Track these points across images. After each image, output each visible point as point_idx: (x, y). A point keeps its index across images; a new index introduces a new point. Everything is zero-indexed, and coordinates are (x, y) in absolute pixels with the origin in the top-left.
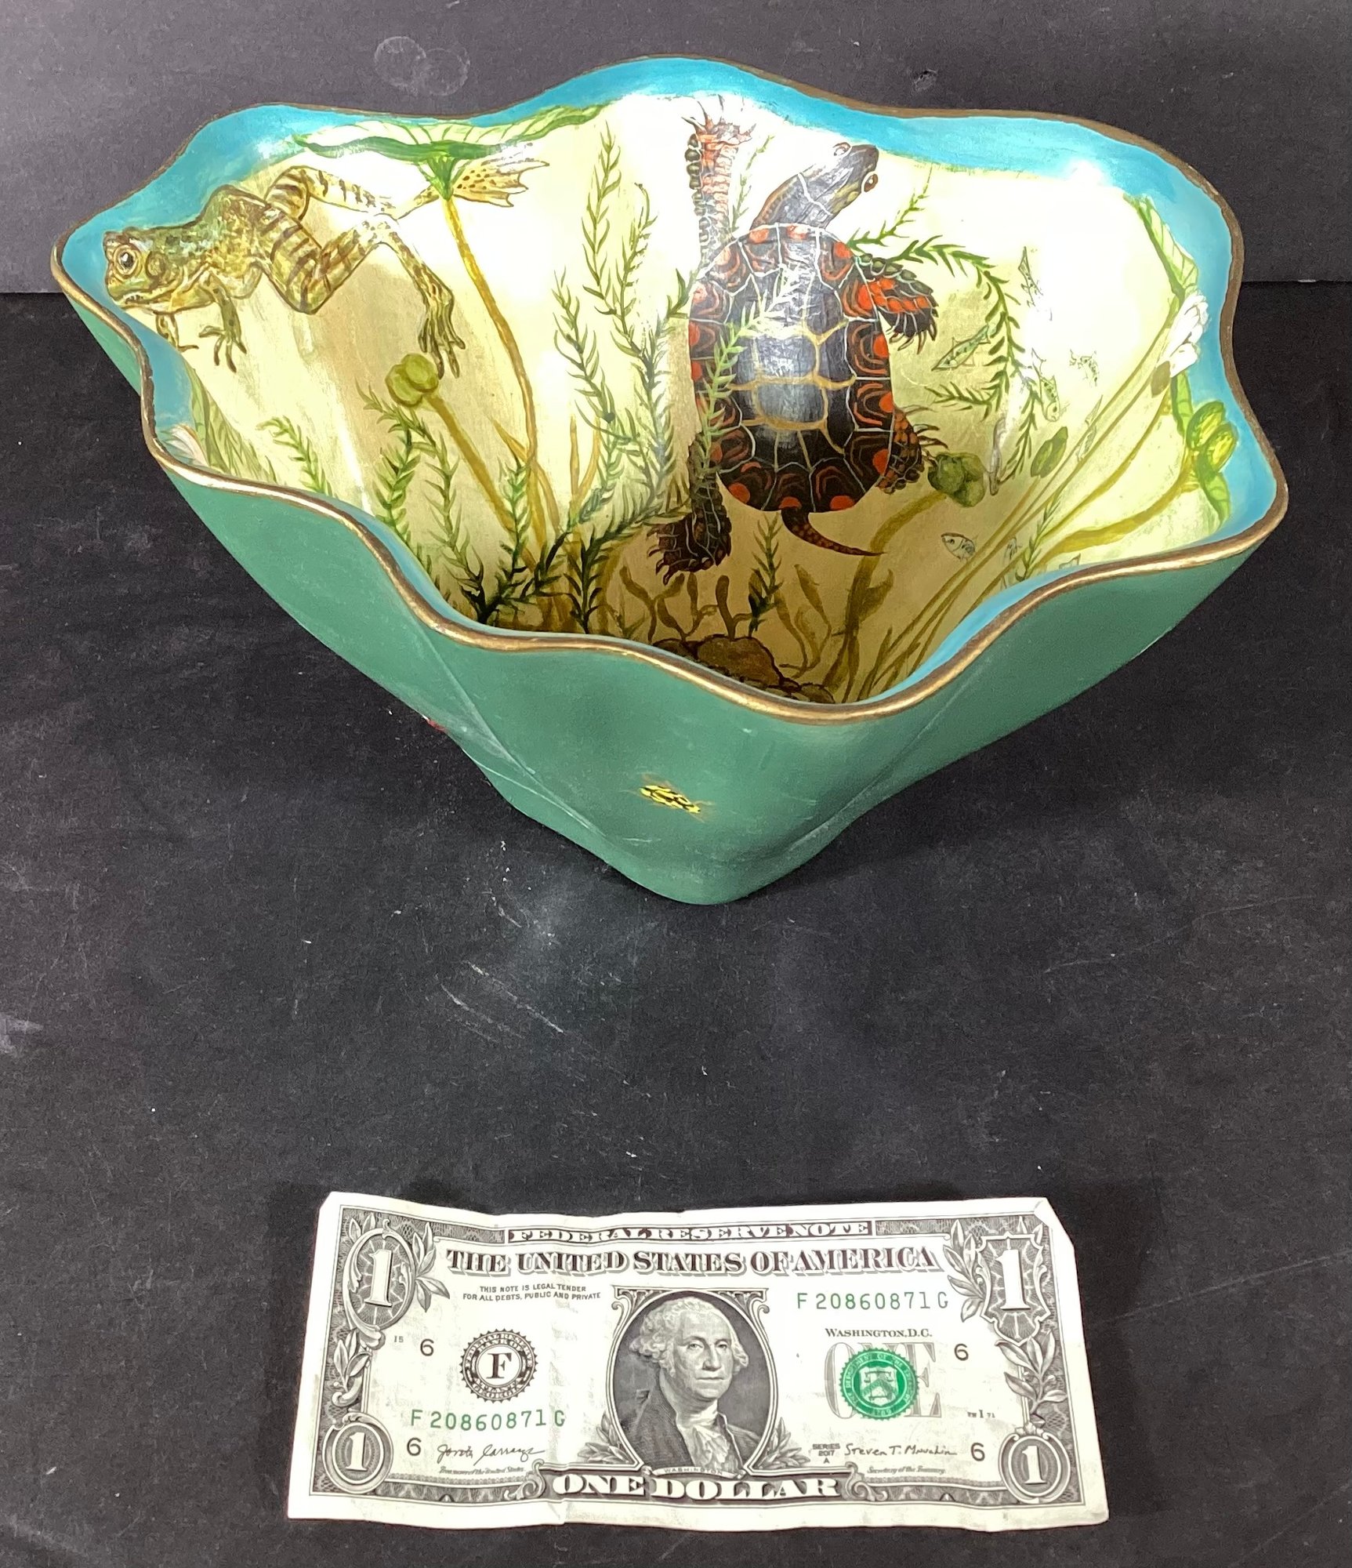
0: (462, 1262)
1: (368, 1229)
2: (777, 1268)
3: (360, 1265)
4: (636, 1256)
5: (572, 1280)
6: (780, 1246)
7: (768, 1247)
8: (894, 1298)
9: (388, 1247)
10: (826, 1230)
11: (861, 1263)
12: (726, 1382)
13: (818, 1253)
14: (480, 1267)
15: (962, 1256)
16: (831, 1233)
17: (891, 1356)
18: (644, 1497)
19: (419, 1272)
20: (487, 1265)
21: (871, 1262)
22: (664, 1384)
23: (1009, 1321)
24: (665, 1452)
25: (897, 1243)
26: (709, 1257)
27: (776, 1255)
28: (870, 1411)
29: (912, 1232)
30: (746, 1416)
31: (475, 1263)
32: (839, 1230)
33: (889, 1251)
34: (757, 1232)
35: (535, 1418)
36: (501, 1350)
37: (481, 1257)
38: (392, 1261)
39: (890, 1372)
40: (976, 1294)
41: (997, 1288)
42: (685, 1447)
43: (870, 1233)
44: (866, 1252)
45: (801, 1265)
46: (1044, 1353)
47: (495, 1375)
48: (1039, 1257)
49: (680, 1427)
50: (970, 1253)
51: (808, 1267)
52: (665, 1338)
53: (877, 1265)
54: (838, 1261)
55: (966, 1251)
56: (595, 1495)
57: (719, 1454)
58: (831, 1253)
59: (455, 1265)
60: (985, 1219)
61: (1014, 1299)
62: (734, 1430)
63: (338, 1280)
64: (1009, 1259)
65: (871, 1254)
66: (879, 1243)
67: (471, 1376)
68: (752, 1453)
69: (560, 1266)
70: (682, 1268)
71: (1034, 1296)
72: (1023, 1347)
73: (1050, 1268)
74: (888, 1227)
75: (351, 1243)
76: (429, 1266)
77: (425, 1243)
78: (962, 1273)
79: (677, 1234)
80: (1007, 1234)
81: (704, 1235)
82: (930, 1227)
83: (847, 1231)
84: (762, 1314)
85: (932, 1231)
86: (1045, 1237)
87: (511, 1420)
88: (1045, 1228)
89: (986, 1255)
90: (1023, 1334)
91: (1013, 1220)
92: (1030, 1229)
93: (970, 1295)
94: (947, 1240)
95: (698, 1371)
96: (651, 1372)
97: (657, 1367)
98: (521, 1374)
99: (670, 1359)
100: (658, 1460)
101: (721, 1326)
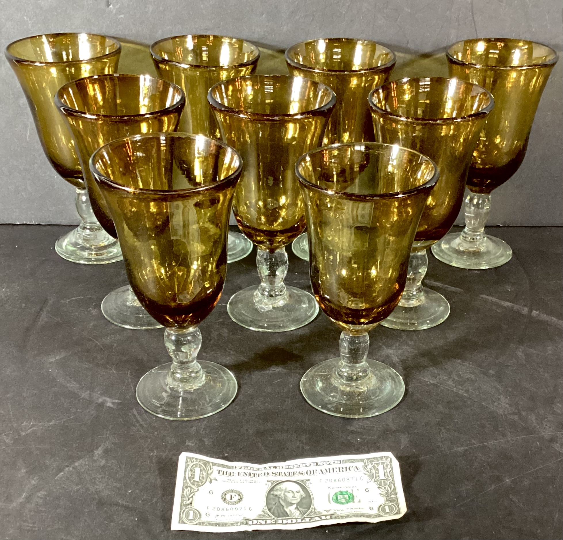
0: (221, 473)
1: (193, 462)
2: (314, 474)
3: (191, 471)
4: (273, 473)
5: (254, 479)
6: (315, 468)
7: (311, 469)
8: (348, 479)
9: (199, 467)
10: (328, 463)
11: (338, 471)
12: (299, 500)
13: (326, 469)
14: (226, 474)
15: (367, 467)
16: (329, 464)
17: (347, 493)
18: (275, 524)
19: (208, 474)
20: (228, 474)
21: (341, 470)
22: (281, 501)
23: (381, 482)
24: (281, 514)
25: (348, 465)
26: (294, 473)
27: (313, 471)
28: (341, 503)
29: (353, 462)
30: (304, 506)
31: (225, 473)
32: (332, 463)
33: (346, 468)
34: (308, 465)
35: (243, 509)
36: (233, 494)
37: (227, 472)
38: (201, 470)
39: (347, 496)
40: (371, 476)
41: (377, 475)
42: (287, 513)
43: (340, 463)
44: (339, 468)
45: (321, 472)
46: (391, 488)
47: (231, 499)
48: (389, 466)
49: (286, 509)
50: (369, 467)
51: (323, 473)
52: (280, 491)
53: (343, 471)
54: (331, 470)
55: (368, 467)
56: (261, 524)
57: (297, 513)
58: (329, 469)
59: (219, 473)
60: (374, 458)
61: (382, 477)
62: (301, 509)
63: (185, 474)
64: (381, 468)
65: (341, 469)
66: (343, 465)
67: (224, 499)
68: (306, 513)
69: (250, 475)
70: (286, 475)
71: (388, 476)
72: (385, 488)
73: (392, 469)
74: (346, 461)
75: (188, 465)
76: (212, 473)
77: (210, 467)
78: (367, 471)
79: (284, 467)
80: (380, 461)
81: (293, 467)
82: (358, 461)
83: (334, 463)
84: (310, 485)
85: (358, 462)
86: (391, 461)
87: (236, 509)
88: (391, 459)
89: (374, 467)
90: (385, 485)
91: (382, 458)
92: (386, 460)
93: (370, 477)
94: (363, 464)
95: (291, 498)
96: (277, 499)
97: (279, 498)
98: (239, 499)
99: (282, 495)
100: (279, 516)
101: (298, 488)
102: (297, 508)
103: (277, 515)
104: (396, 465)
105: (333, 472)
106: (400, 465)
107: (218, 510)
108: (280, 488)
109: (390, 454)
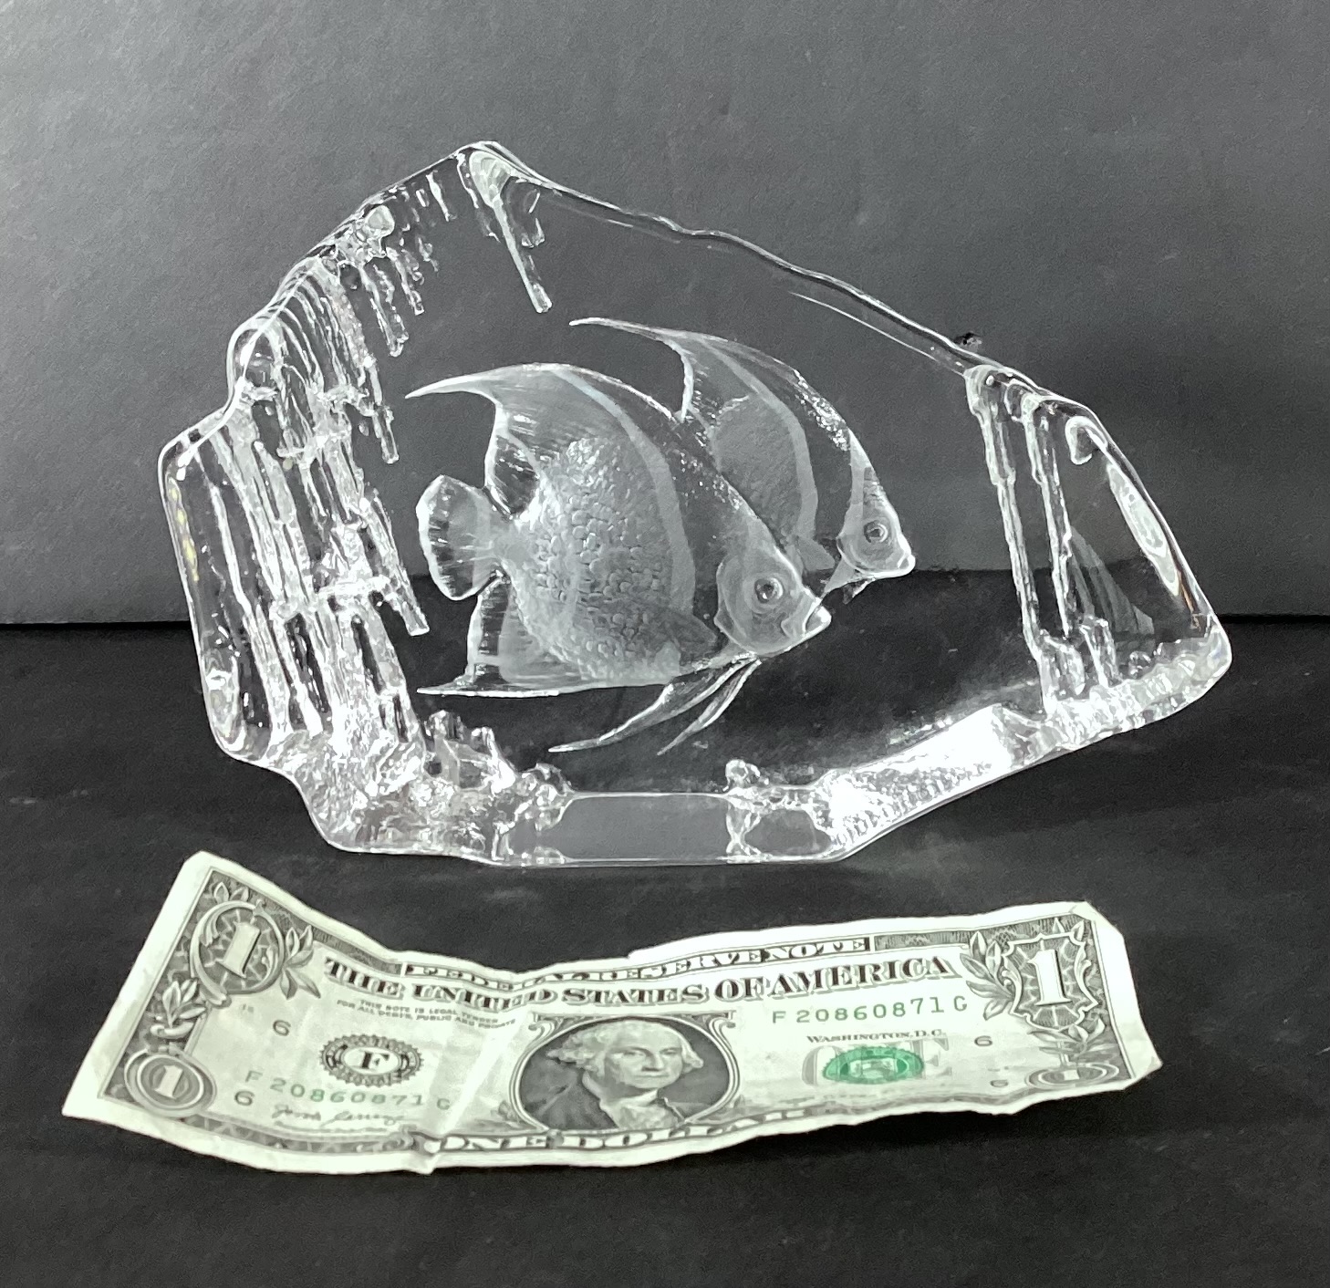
0: (343, 975)
2: (748, 993)
6: (752, 972)
7: (738, 974)
8: (899, 1008)
10: (811, 951)
11: (857, 979)
12: (671, 1079)
13: (802, 975)
14: (365, 985)
15: (984, 962)
16: (818, 953)
17: (891, 1051)
18: (548, 1147)
19: (286, 964)
21: (868, 976)
22: (587, 1080)
23: (1046, 1014)
24: (579, 1120)
25: (900, 955)
26: (661, 992)
27: (748, 983)
28: (861, 1082)
29: (921, 944)
30: (693, 1096)
31: (359, 980)
32: (829, 948)
33: (892, 965)
34: (724, 959)
35: (411, 1101)
36: (377, 1050)
37: (366, 980)
39: (892, 1064)
40: (1003, 995)
41: (1029, 988)
42: (606, 1118)
43: (867, 948)
44: (862, 967)
45: (780, 988)
46: (1091, 1033)
47: (365, 1065)
48: (1081, 953)
49: (604, 1107)
50: (993, 960)
51: (788, 989)
52: (590, 1049)
53: (876, 978)
54: (827, 979)
55: (989, 958)
56: (480, 1150)
57: (653, 1116)
58: (818, 974)
59: (333, 974)
60: (1011, 927)
62: (676, 1105)
65: (869, 970)
66: (882, 957)
67: (333, 1063)
68: (697, 1112)
70: (625, 1001)
71: (1077, 989)
72: (1065, 1032)
73: (1096, 961)
74: (891, 942)
76: (302, 963)
77: (303, 942)
78: (986, 977)
80: (1040, 936)
81: (657, 972)
82: (944, 938)
83: (839, 949)
84: (725, 1029)
85: (947, 942)
86: (1088, 932)
87: (378, 1099)
88: (1088, 924)
89: (1015, 959)
90: (1062, 1024)
91: (1047, 923)
92: (1067, 930)
93: (996, 995)
94: (966, 950)
95: (636, 1070)
96: (572, 1074)
97: (582, 1071)
98: (399, 1071)
99: (599, 1064)
100: (570, 1125)
101: (670, 1037)
102: (659, 1101)
103: (560, 1119)
104: (1111, 944)
105: (836, 982)
106: (1127, 943)
107: (298, 1090)
108: (594, 1040)
109: (1084, 909)
